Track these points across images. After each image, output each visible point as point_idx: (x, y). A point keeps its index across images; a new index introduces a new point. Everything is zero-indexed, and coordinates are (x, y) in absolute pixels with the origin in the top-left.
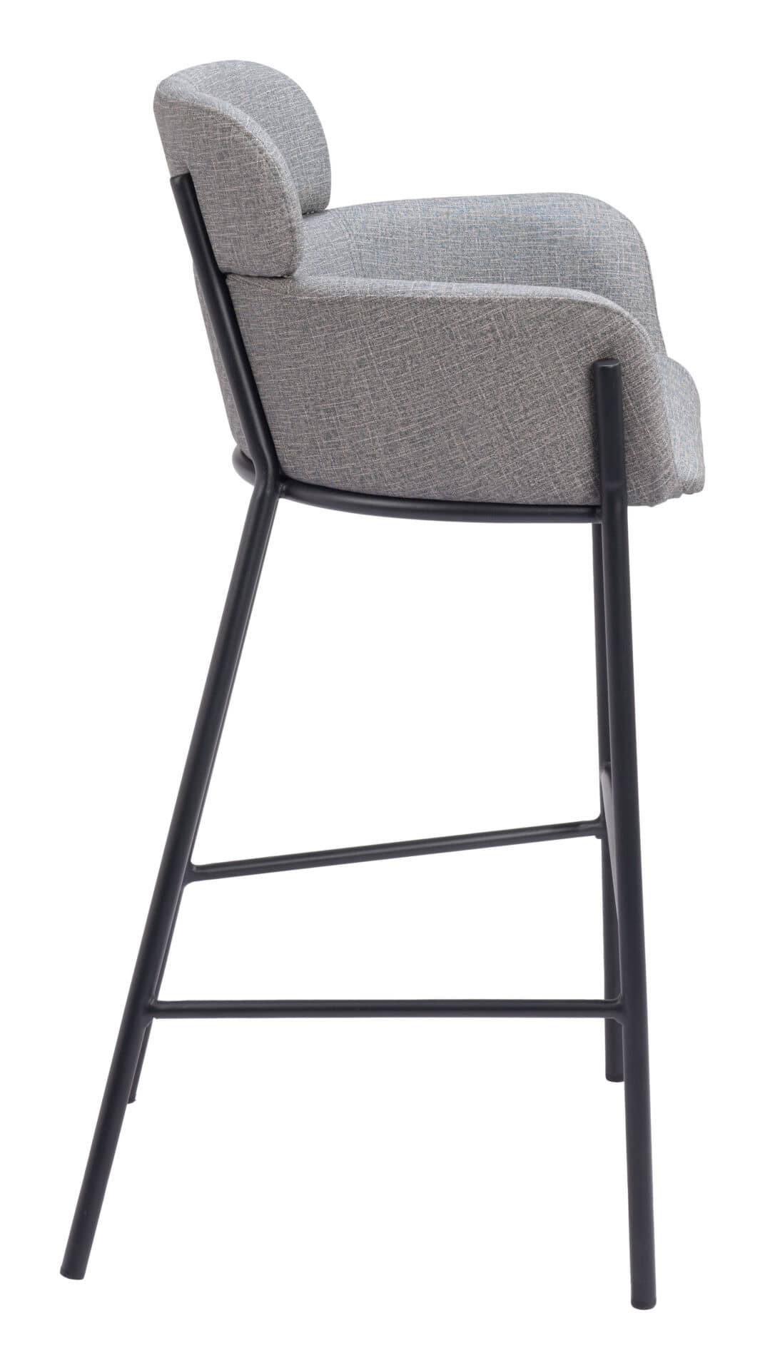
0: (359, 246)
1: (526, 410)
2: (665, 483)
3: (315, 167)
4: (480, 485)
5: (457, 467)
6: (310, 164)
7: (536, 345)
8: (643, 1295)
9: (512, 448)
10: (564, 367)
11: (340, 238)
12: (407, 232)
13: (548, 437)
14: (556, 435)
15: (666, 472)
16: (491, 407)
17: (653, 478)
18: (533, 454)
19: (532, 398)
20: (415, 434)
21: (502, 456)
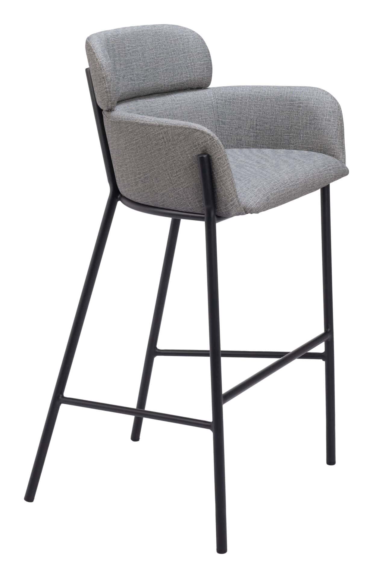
0: (217, 103)
1: (177, 172)
2: (231, 208)
3: (200, 69)
4: (164, 202)
5: (156, 193)
6: (197, 68)
7: (178, 145)
8: (222, 548)
9: (173, 187)
10: (189, 155)
11: (209, 99)
12: (240, 99)
13: (185, 184)
14: (188, 183)
15: (232, 203)
16: (165, 170)
17: (226, 205)
18: (181, 191)
19: (178, 167)
20: (142, 178)
21: (170, 190)
